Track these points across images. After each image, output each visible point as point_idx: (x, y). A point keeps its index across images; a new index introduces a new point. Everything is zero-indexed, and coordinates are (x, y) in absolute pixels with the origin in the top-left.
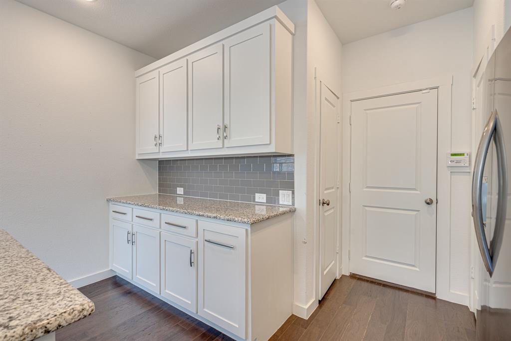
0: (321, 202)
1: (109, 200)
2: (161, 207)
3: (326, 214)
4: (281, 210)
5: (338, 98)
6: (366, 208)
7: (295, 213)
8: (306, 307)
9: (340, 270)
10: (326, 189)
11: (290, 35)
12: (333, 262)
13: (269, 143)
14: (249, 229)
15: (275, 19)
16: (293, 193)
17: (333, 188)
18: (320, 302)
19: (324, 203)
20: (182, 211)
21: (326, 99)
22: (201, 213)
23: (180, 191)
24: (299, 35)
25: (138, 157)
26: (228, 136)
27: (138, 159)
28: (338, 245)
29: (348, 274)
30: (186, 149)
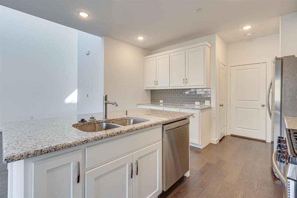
0: (220, 105)
1: (137, 104)
2: (164, 106)
3: (222, 109)
4: (206, 107)
5: (225, 66)
6: (238, 109)
7: (211, 109)
8: (216, 140)
9: (227, 133)
10: (222, 100)
11: (209, 48)
12: (224, 129)
13: (203, 85)
14: (200, 111)
15: (206, 46)
16: (210, 101)
17: (223, 100)
18: (220, 140)
19: (221, 106)
20: (174, 107)
21: (222, 68)
22: (182, 107)
23: (161, 101)
24: (213, 48)
25: (145, 89)
26: (188, 82)
27: (145, 90)
28: (226, 122)
29: (230, 135)
30: (169, 86)
